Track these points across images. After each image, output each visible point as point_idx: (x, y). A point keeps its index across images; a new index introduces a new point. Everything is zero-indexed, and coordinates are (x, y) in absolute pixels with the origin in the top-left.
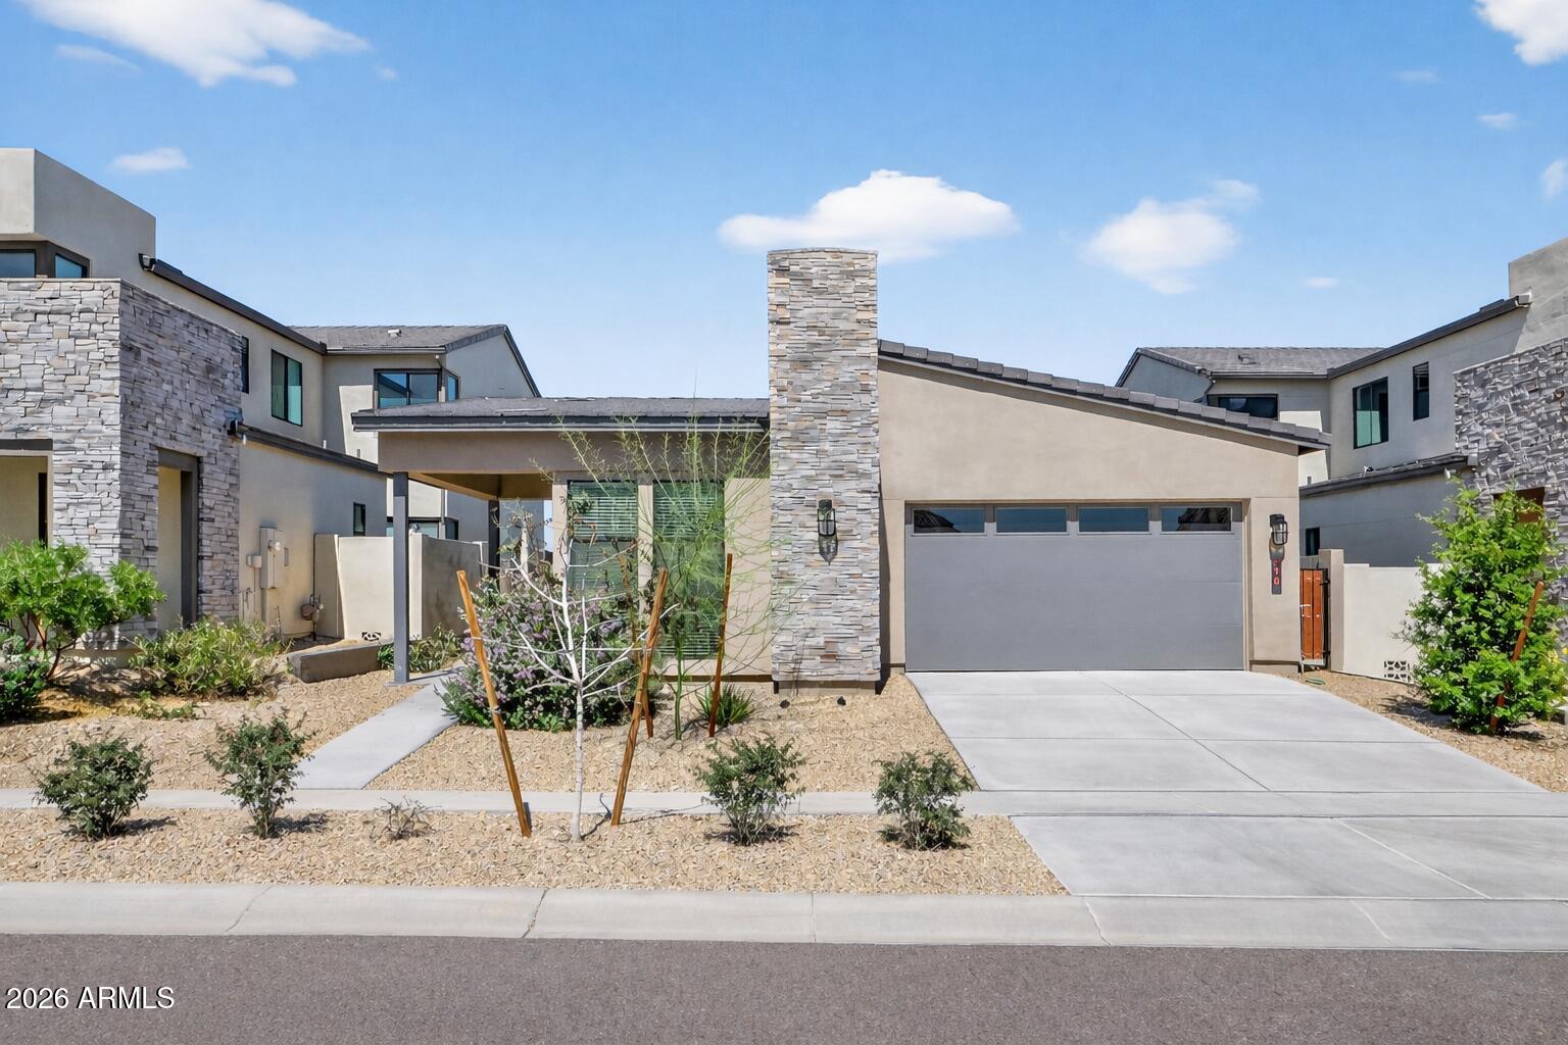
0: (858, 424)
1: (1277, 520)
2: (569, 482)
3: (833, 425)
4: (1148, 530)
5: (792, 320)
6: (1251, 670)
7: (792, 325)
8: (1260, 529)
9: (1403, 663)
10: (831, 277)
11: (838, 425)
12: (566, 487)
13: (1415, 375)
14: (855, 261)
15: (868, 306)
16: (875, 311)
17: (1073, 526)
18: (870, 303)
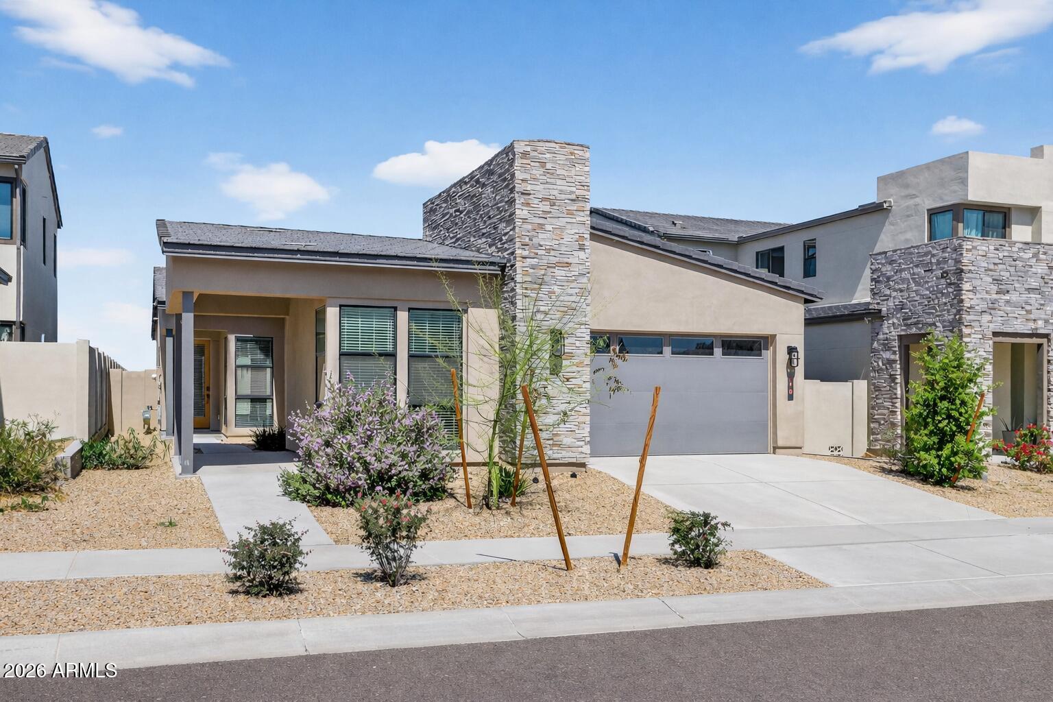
0: (577, 273)
1: (791, 350)
2: (341, 306)
3: (560, 273)
4: (713, 355)
5: (532, 192)
6: (774, 453)
7: (531, 196)
8: (782, 356)
9: (839, 447)
10: (558, 162)
11: (563, 273)
12: (338, 308)
13: (804, 246)
14: (576, 152)
15: (583, 186)
16: (589, 191)
17: (667, 350)
18: (586, 184)
